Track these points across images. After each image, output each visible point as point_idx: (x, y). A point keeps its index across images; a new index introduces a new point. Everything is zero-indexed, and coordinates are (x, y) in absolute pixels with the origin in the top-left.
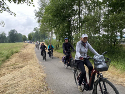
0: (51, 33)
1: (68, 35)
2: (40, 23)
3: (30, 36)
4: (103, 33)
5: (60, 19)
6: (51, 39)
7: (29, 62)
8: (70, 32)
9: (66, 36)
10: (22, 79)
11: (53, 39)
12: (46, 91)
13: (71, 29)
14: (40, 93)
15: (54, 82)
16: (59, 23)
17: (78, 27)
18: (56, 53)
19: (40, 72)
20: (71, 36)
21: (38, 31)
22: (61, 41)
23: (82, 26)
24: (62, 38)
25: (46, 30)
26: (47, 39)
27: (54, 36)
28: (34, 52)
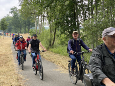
3: (2, 22)
6: (40, 28)
8: (75, 17)
17: (88, 8)
18: (48, 54)
20: (77, 23)
21: (17, 14)
22: (58, 32)
23: (97, 5)
24: (59, 27)
25: (31, 13)
26: (34, 28)
27: (47, 23)
28: (9, 52)
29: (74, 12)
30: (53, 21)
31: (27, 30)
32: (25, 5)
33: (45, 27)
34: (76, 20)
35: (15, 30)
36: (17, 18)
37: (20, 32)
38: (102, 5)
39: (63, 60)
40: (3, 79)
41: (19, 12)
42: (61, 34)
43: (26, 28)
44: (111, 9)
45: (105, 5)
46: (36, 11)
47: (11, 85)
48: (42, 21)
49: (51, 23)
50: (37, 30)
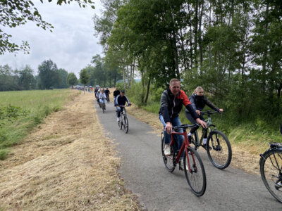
0: (129, 67)
1: (169, 73)
2: (106, 45)
3: (83, 74)
4: (252, 67)
5: (152, 35)
6: (129, 81)
7: (83, 132)
8: (174, 65)
9: (164, 73)
10: (68, 168)
11: (134, 81)
12: (122, 195)
13: (177, 57)
14: (109, 199)
15: (137, 176)
16: (150, 44)
17: (192, 54)
18: (140, 113)
19: (108, 153)
20: (176, 74)
22: (152, 86)
24: (154, 78)
25: (119, 62)
26: (121, 81)
28: (93, 111)
29: (174, 60)
31: (113, 83)
34: (176, 70)
36: (101, 69)
40: (87, 143)
48: (131, 71)
49: (143, 74)
50: (125, 83)
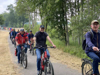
0: (33, 14)
6: (33, 23)
20: (65, 19)
21: (13, 10)
22: (49, 27)
23: (83, 3)
24: (50, 22)
25: (26, 10)
26: (28, 23)
27: (39, 19)
29: (63, 9)
30: (45, 17)
31: (22, 25)
32: (20, 3)
33: (37, 23)
34: (65, 16)
35: (11, 25)
36: (13, 15)
37: (16, 26)
38: (87, 3)
39: (53, 51)
41: (15, 9)
42: (52, 28)
43: (21, 23)
44: (95, 7)
45: (90, 4)
46: (30, 8)
47: (8, 73)
48: (35, 17)
49: (43, 19)
50: (30, 25)
